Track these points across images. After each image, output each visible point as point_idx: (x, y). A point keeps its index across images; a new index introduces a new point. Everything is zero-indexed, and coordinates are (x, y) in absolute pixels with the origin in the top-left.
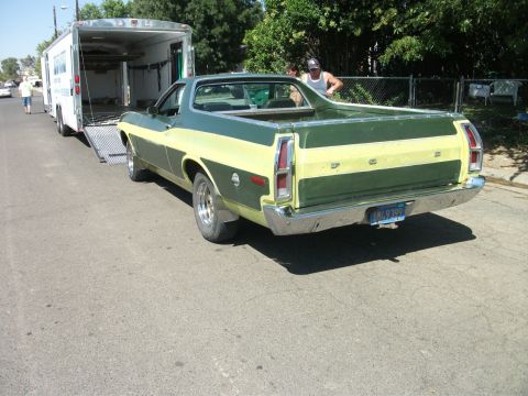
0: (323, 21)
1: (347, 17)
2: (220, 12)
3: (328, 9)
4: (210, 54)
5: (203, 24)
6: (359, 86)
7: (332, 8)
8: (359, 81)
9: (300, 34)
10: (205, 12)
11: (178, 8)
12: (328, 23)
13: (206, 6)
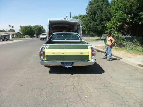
0: (128, 20)
1: (137, 18)
2: (105, 17)
3: (130, 16)
4: (102, 29)
5: (100, 20)
6: (135, 40)
7: (131, 15)
8: (136, 38)
9: (120, 23)
10: (101, 17)
11: (94, 16)
12: (130, 20)
13: (101, 15)
